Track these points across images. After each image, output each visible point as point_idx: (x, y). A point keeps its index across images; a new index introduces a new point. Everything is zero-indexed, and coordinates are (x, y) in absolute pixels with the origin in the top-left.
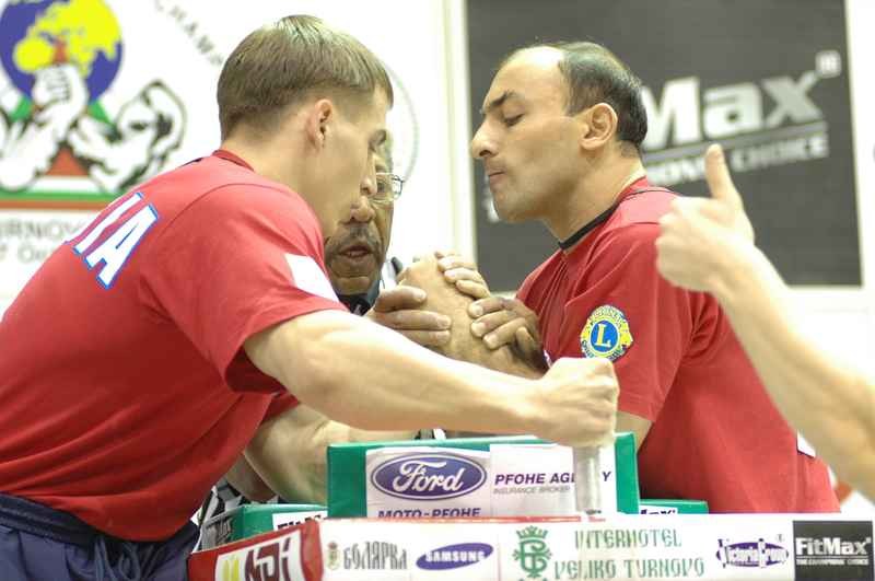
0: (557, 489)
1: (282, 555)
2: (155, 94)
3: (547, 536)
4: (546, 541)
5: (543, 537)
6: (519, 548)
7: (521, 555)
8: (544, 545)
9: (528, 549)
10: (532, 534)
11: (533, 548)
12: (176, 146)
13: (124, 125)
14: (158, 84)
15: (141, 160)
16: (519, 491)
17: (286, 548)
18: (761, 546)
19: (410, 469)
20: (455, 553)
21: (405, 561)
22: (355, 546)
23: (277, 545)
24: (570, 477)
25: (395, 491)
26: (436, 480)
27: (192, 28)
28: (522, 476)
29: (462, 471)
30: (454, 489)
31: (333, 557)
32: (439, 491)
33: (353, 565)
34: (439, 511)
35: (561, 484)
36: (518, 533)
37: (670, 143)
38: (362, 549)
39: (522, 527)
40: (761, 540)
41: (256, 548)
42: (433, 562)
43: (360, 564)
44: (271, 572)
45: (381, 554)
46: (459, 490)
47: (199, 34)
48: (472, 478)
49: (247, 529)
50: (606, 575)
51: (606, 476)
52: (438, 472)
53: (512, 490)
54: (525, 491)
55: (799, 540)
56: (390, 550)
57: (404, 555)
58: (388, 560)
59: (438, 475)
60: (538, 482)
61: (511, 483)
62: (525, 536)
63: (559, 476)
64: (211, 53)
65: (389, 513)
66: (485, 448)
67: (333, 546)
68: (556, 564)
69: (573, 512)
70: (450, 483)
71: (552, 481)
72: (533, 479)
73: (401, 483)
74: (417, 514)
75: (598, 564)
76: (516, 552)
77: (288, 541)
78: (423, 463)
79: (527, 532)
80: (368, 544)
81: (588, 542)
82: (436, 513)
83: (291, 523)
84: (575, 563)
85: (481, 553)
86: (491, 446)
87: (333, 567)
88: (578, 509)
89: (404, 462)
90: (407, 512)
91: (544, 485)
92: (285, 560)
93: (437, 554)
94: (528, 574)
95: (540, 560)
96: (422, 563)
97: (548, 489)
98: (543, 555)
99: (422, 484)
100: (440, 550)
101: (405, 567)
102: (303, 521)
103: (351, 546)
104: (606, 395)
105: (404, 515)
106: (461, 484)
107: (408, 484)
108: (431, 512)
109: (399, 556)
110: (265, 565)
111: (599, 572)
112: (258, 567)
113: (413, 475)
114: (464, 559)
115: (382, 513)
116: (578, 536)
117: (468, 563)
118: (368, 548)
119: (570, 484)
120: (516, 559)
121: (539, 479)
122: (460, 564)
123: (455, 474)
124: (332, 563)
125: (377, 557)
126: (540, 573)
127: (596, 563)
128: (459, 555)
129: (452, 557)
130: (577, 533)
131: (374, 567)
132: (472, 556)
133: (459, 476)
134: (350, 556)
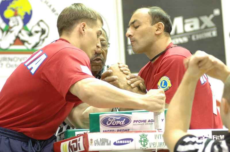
0: (149, 124)
1: (78, 142)
2: (41, 23)
3: (147, 136)
4: (147, 137)
5: (146, 136)
6: (140, 140)
7: (141, 141)
8: (147, 139)
9: (142, 139)
10: (143, 136)
11: (144, 139)
12: (47, 37)
13: (33, 32)
14: (42, 21)
15: (37, 41)
16: (140, 124)
17: (79, 140)
18: (204, 137)
19: (111, 119)
20: (124, 141)
21: (110, 143)
22: (97, 139)
23: (77, 140)
24: (153, 120)
25: (107, 125)
26: (118, 122)
27: (50, 6)
28: (140, 121)
29: (125, 119)
30: (123, 124)
31: (91, 143)
32: (119, 125)
33: (97, 145)
34: (119, 130)
35: (150, 123)
36: (140, 135)
37: (176, 34)
38: (99, 140)
39: (141, 134)
40: (203, 136)
41: (71, 141)
42: (118, 144)
43: (99, 144)
44: (75, 147)
45: (104, 142)
46: (124, 125)
47: (52, 8)
48: (127, 121)
49: (68, 136)
50: (163, 146)
51: (162, 120)
52: (118, 120)
53: (138, 124)
54: (141, 124)
55: (213, 136)
56: (106, 140)
57: (110, 142)
58: (106, 143)
59: (118, 121)
60: (145, 122)
61: (138, 123)
62: (142, 136)
63: (150, 120)
64: (55, 12)
65: (106, 131)
66: (131, 113)
67: (91, 140)
68: (150, 143)
69: (154, 130)
70: (122, 123)
71: (148, 122)
72: (143, 121)
73: (109, 123)
74: (113, 131)
75: (161, 143)
76: (139, 140)
77: (80, 139)
78: (114, 118)
79: (142, 135)
80: (101, 139)
81: (158, 137)
82: (118, 131)
83: (80, 134)
84: (155, 143)
85: (130, 141)
86: (132, 113)
87: (92, 145)
88: (155, 129)
89: (109, 117)
90: (111, 131)
91: (146, 123)
92: (79, 144)
93: (119, 141)
94: (143, 146)
95: (146, 142)
96: (115, 144)
97: (147, 124)
98: (146, 141)
99: (114, 123)
100: (120, 140)
101: (111, 145)
102: (83, 134)
103: (96, 140)
104: (162, 98)
105: (110, 131)
106: (125, 123)
107: (111, 123)
108: (117, 131)
109: (109, 142)
110: (74, 145)
111: (161, 145)
112: (72, 146)
113: (112, 121)
114: (126, 143)
115: (104, 131)
116: (156, 136)
117: (127, 143)
118: (101, 140)
119: (153, 122)
120: (140, 142)
121: (145, 121)
122: (125, 144)
123: (123, 121)
124: (91, 144)
125: (103, 143)
126: (146, 146)
127: (160, 143)
128: (125, 142)
129: (123, 142)
130: (155, 135)
131: (102, 145)
132: (128, 142)
133: (124, 121)
134: (96, 142)
